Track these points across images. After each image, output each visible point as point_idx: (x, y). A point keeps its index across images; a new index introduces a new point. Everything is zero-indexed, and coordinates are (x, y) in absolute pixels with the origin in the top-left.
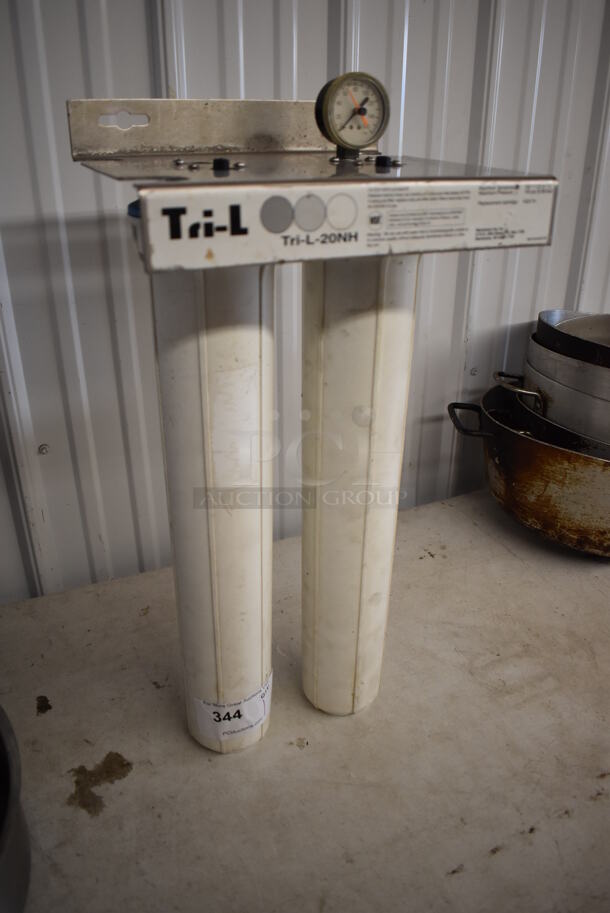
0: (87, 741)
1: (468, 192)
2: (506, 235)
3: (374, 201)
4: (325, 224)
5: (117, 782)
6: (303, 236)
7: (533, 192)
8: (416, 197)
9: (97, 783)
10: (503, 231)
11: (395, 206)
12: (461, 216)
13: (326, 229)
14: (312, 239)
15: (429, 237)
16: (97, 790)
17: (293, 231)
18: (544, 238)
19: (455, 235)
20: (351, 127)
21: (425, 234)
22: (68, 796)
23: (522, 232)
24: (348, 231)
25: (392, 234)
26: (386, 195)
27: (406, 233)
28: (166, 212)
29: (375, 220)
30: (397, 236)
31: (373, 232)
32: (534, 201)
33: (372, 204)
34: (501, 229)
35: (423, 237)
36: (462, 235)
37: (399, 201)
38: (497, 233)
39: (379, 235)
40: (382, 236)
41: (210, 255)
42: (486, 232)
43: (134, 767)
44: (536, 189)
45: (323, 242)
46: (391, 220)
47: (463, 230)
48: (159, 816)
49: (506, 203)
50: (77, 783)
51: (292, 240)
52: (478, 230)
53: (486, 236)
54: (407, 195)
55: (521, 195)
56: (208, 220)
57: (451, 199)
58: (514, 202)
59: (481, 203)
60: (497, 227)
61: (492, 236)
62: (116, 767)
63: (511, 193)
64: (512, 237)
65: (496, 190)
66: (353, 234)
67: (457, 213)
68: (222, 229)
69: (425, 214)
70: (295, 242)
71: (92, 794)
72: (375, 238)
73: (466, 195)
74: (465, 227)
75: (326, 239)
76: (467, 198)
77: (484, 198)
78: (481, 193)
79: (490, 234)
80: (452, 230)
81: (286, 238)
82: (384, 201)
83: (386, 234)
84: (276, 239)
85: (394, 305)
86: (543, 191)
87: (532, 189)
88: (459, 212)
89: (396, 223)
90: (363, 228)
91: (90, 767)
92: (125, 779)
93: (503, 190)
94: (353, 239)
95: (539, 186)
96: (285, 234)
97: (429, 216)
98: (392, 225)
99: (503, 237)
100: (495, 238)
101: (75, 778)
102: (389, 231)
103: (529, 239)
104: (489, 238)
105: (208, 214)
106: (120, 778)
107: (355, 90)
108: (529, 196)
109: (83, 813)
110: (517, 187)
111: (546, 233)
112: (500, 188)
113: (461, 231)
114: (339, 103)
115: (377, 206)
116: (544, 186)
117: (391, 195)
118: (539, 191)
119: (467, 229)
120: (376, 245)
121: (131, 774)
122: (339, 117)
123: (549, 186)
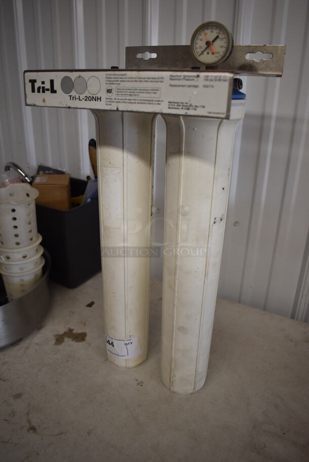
0: (85, 324)
1: (162, 78)
2: (191, 108)
3: (109, 81)
4: (87, 92)
5: (74, 342)
6: (77, 97)
7: (212, 80)
8: (130, 80)
9: (69, 337)
10: (189, 105)
11: (119, 84)
12: (158, 92)
13: (87, 94)
14: (81, 99)
15: (138, 103)
16: (66, 339)
17: (73, 93)
18: (223, 114)
19: (155, 104)
20: (208, 53)
21: (136, 101)
22: (58, 334)
23: (204, 107)
24: (96, 96)
25: (118, 99)
26: (115, 78)
27: (126, 99)
28: (30, 81)
29: (109, 91)
30: (121, 101)
31: (108, 97)
32: (213, 87)
33: (108, 82)
34: (186, 103)
35: (135, 103)
36: (159, 104)
37: (121, 81)
38: (183, 106)
39: (112, 99)
40: (113, 100)
41: (44, 101)
42: (176, 104)
43: (84, 342)
44: (213, 78)
45: (85, 100)
46: (117, 92)
47: (160, 101)
48: (67, 361)
49: (189, 86)
50: (65, 333)
51: (73, 98)
52: (169, 102)
53: (176, 107)
54: (126, 78)
55: (201, 82)
56: (43, 85)
57: (152, 82)
58: (196, 87)
59: (171, 85)
60: (182, 101)
61: (180, 107)
62: (81, 337)
63: (193, 80)
64: (196, 109)
65: (182, 78)
66: (99, 98)
67: (155, 91)
68: (48, 90)
69: (136, 90)
70: (74, 99)
71: (63, 339)
72: (110, 101)
73: (161, 80)
74: (161, 99)
75: (87, 99)
76: (162, 82)
77: (174, 82)
78: (171, 79)
79: (178, 106)
80: (152, 101)
81: (71, 96)
82: (114, 81)
83: (115, 99)
84: (67, 96)
85: (190, 154)
86: (220, 80)
87: (210, 78)
88: (158, 90)
89: (120, 93)
90: (103, 95)
91: (74, 332)
92: (77, 343)
93: (187, 78)
94: (99, 100)
95: (216, 76)
96: (70, 94)
97: (138, 91)
98: (118, 94)
99: (188, 109)
100: (182, 108)
101: (66, 331)
102: (117, 98)
103: (210, 113)
104: (178, 108)
105: (43, 83)
106: (76, 341)
107: (212, 32)
108: (208, 83)
109: (54, 341)
110: (198, 76)
111: (224, 110)
112: (185, 76)
113: (159, 102)
114: (201, 40)
115: (110, 84)
116: (220, 77)
117: (118, 78)
118: (216, 80)
119: (162, 101)
120: (111, 105)
121: (80, 343)
122: (201, 47)
123: (225, 77)
